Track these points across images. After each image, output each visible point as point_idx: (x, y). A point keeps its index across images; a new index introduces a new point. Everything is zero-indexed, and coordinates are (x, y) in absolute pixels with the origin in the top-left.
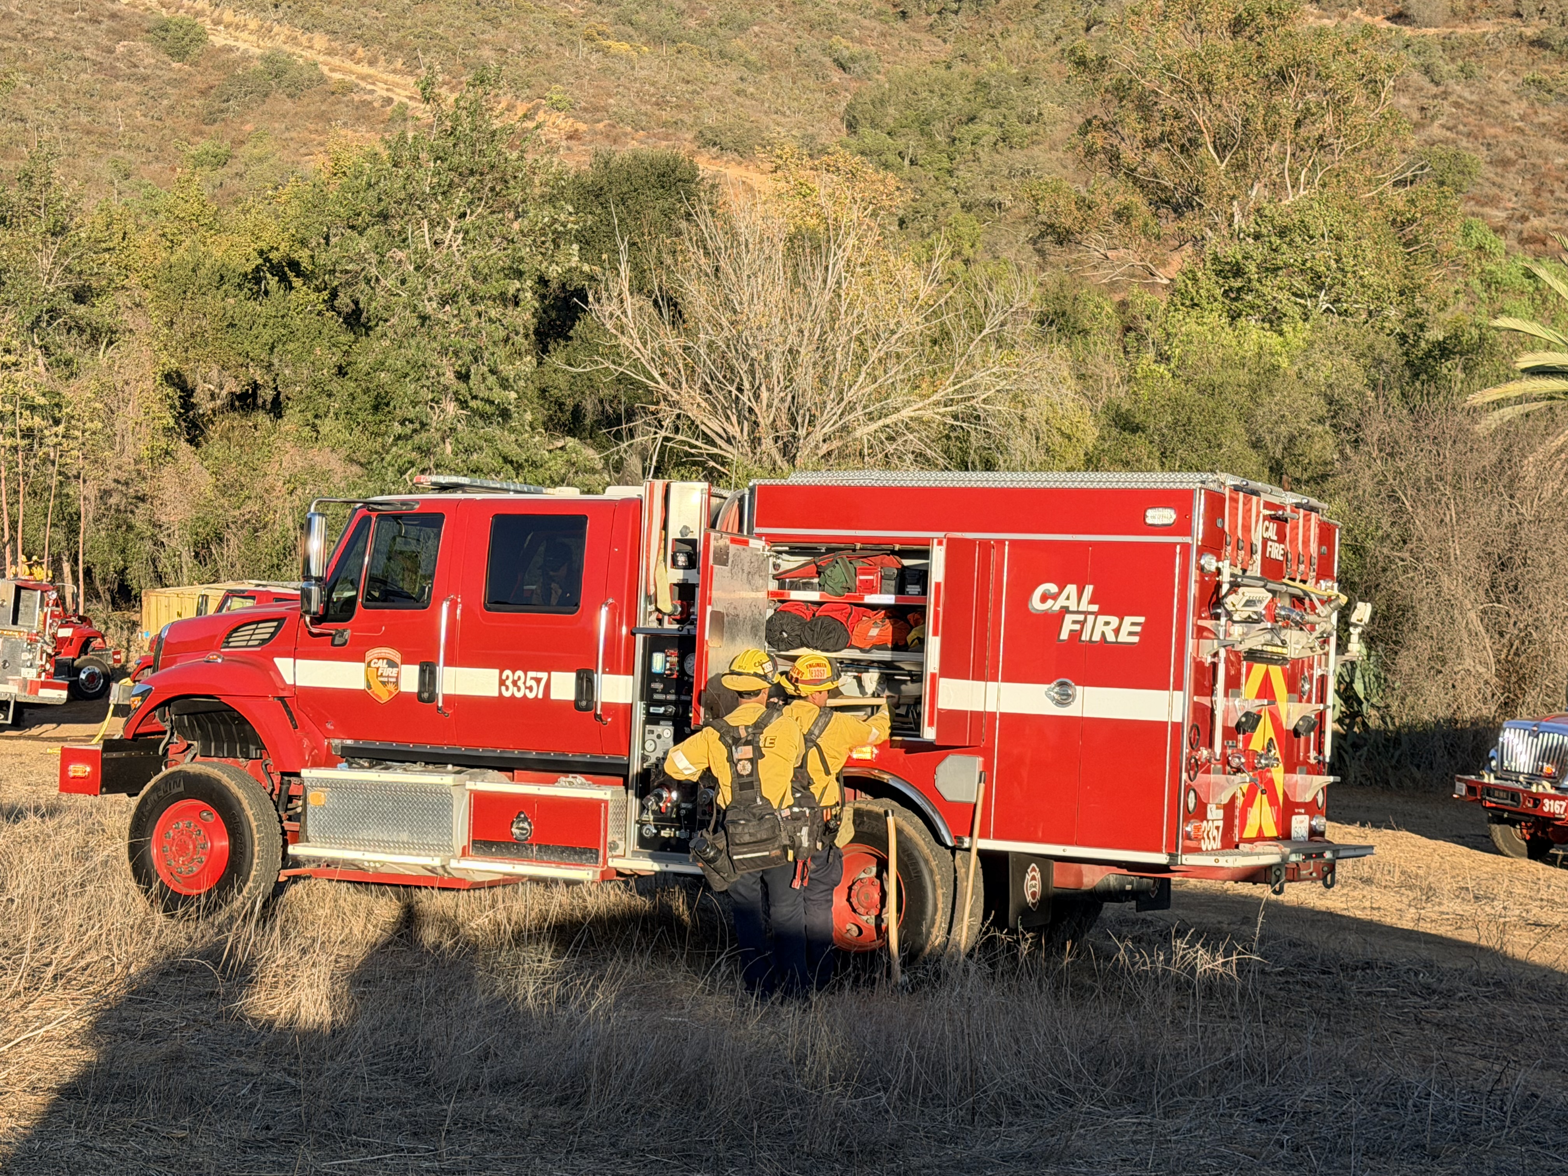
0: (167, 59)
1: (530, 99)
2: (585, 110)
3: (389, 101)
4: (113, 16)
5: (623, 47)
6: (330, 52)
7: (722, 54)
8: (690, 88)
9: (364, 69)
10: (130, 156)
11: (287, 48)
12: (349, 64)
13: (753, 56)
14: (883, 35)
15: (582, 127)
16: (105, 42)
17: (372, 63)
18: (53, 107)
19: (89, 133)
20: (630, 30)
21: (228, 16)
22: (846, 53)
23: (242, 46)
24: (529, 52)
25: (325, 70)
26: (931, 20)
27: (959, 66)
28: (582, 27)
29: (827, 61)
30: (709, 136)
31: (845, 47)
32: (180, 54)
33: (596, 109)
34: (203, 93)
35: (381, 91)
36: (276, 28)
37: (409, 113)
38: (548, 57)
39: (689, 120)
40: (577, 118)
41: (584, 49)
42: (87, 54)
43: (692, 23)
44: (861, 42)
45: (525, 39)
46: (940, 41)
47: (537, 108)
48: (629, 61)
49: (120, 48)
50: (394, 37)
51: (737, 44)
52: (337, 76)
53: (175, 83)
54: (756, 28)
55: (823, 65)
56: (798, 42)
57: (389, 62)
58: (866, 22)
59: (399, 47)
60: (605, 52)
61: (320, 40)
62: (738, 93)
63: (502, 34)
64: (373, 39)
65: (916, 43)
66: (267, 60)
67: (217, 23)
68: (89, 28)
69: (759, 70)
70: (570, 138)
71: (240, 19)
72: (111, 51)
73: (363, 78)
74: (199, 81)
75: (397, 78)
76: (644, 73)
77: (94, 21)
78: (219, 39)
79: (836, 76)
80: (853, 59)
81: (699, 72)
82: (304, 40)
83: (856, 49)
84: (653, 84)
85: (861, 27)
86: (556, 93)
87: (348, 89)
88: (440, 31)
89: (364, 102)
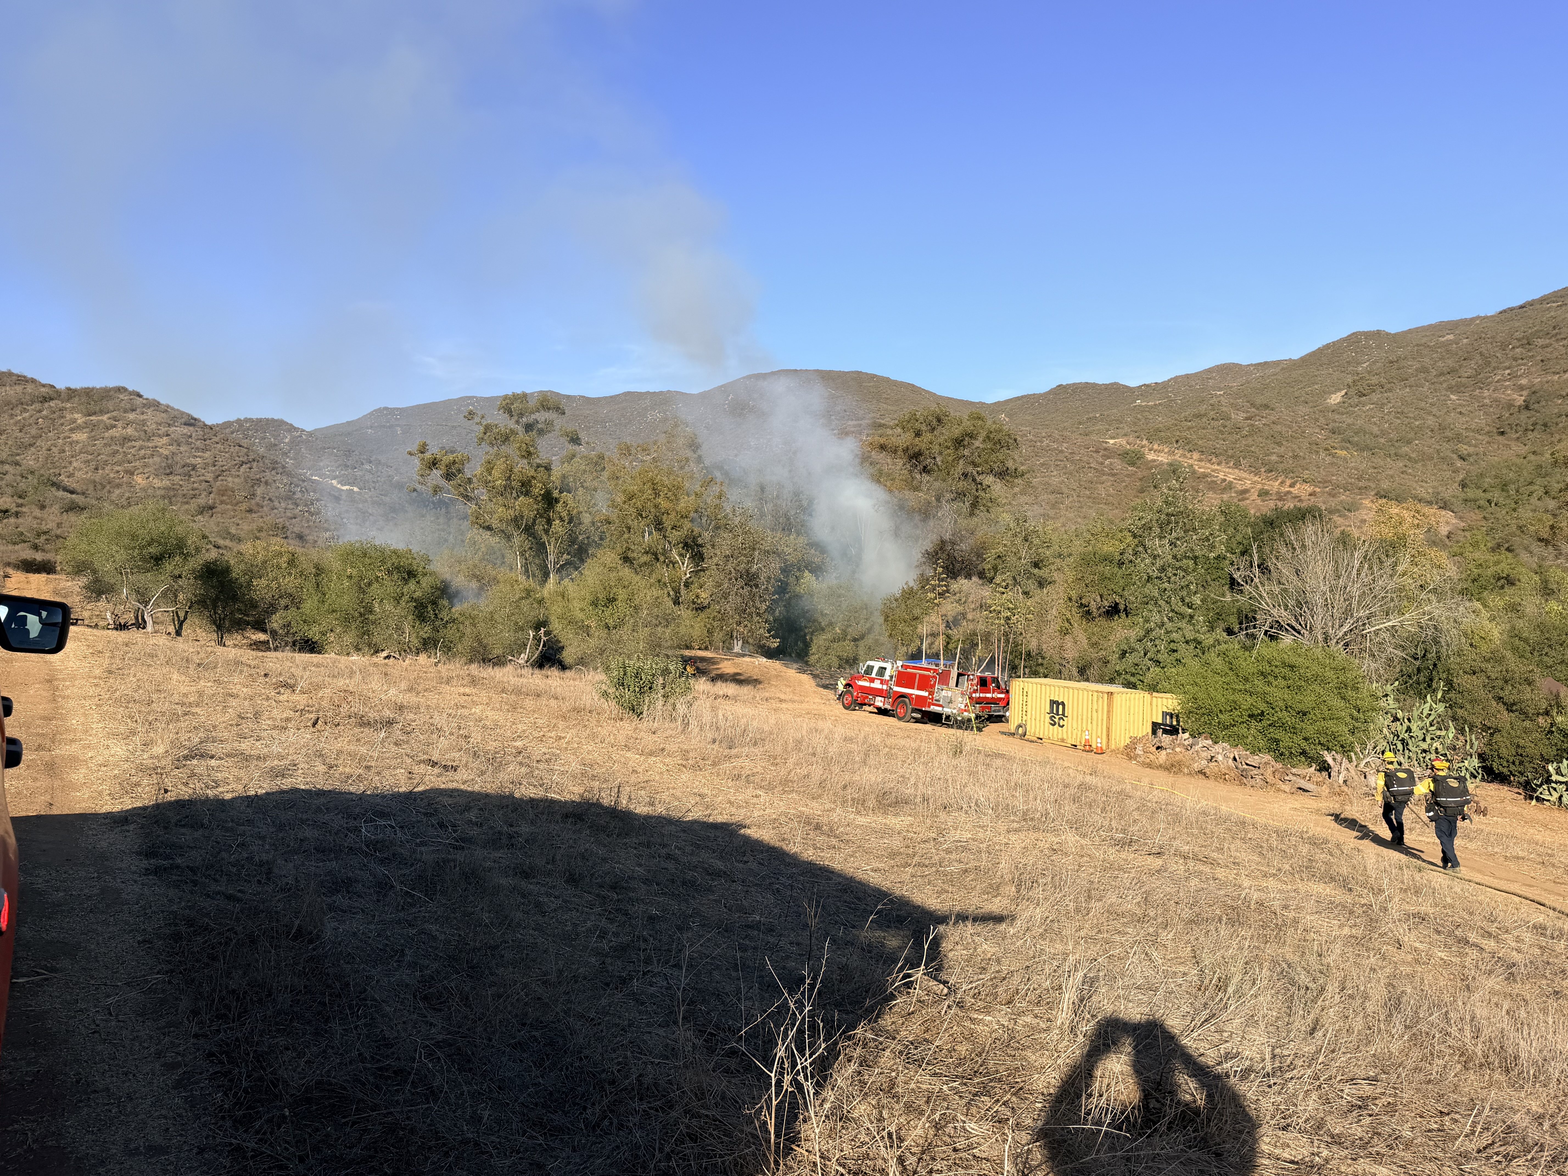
0: (1127, 466)
1: (1292, 478)
2: (1320, 482)
3: (1225, 480)
4: (1105, 449)
5: (1344, 453)
6: (1200, 460)
7: (1396, 455)
8: (1376, 471)
9: (1216, 467)
10: (1105, 507)
11: (1181, 459)
12: (1208, 465)
13: (1414, 455)
14: (1488, 443)
15: (1318, 490)
16: (1101, 460)
17: (1218, 464)
18: (1075, 488)
19: (1089, 498)
20: (1348, 445)
21: (1156, 447)
22: (1465, 452)
23: (1160, 459)
24: (1295, 457)
25: (1196, 468)
26: (1518, 435)
27: (1531, 457)
28: (1324, 445)
29: (1455, 456)
30: (1382, 493)
31: (1464, 449)
32: (1133, 464)
33: (1326, 482)
34: (1141, 480)
35: (1221, 476)
36: (1176, 451)
37: (1233, 485)
38: (1304, 458)
39: (1373, 486)
40: (1316, 486)
41: (1323, 454)
42: (1092, 465)
43: (1382, 440)
44: (1475, 446)
45: (1293, 451)
46: (1522, 445)
47: (1297, 482)
48: (1345, 459)
49: (1107, 462)
50: (1230, 452)
51: (1406, 449)
52: (1202, 470)
53: (1128, 476)
54: (1417, 442)
55: (1451, 458)
56: (1439, 447)
57: (1227, 463)
58: (1480, 437)
59: (1232, 457)
60: (1334, 456)
61: (1196, 455)
62: (1402, 473)
63: (1283, 449)
64: (1221, 454)
65: (1508, 446)
66: (1171, 465)
67: (1150, 450)
68: (1095, 455)
69: (1416, 462)
70: (1310, 495)
71: (1161, 447)
72: (1102, 463)
73: (1213, 471)
74: (1140, 475)
75: (1230, 470)
76: (1353, 464)
77: (1097, 452)
78: (1150, 457)
79: (1459, 463)
80: (1469, 455)
81: (1382, 463)
82: (1189, 455)
83: (1471, 450)
84: (1357, 469)
85: (1476, 439)
86: (1306, 474)
87: (1205, 476)
88: (1253, 449)
89: (1213, 482)
